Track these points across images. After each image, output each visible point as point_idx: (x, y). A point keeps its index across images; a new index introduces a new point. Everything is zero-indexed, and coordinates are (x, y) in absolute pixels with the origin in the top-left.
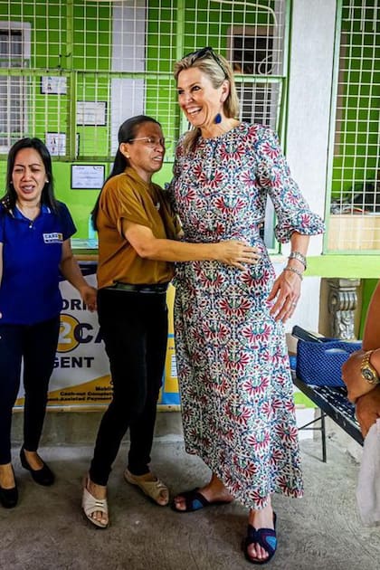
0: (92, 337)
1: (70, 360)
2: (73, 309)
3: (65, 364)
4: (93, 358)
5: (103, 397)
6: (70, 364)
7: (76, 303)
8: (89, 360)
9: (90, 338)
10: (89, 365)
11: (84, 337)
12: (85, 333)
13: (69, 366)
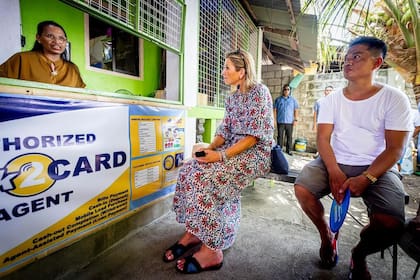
0: (69, 172)
1: (45, 201)
2: (45, 146)
3: (38, 207)
4: (72, 192)
5: (84, 224)
6: (45, 205)
7: (48, 139)
8: (67, 195)
9: (67, 173)
10: (67, 199)
11: (60, 174)
12: (62, 169)
13: (43, 208)
